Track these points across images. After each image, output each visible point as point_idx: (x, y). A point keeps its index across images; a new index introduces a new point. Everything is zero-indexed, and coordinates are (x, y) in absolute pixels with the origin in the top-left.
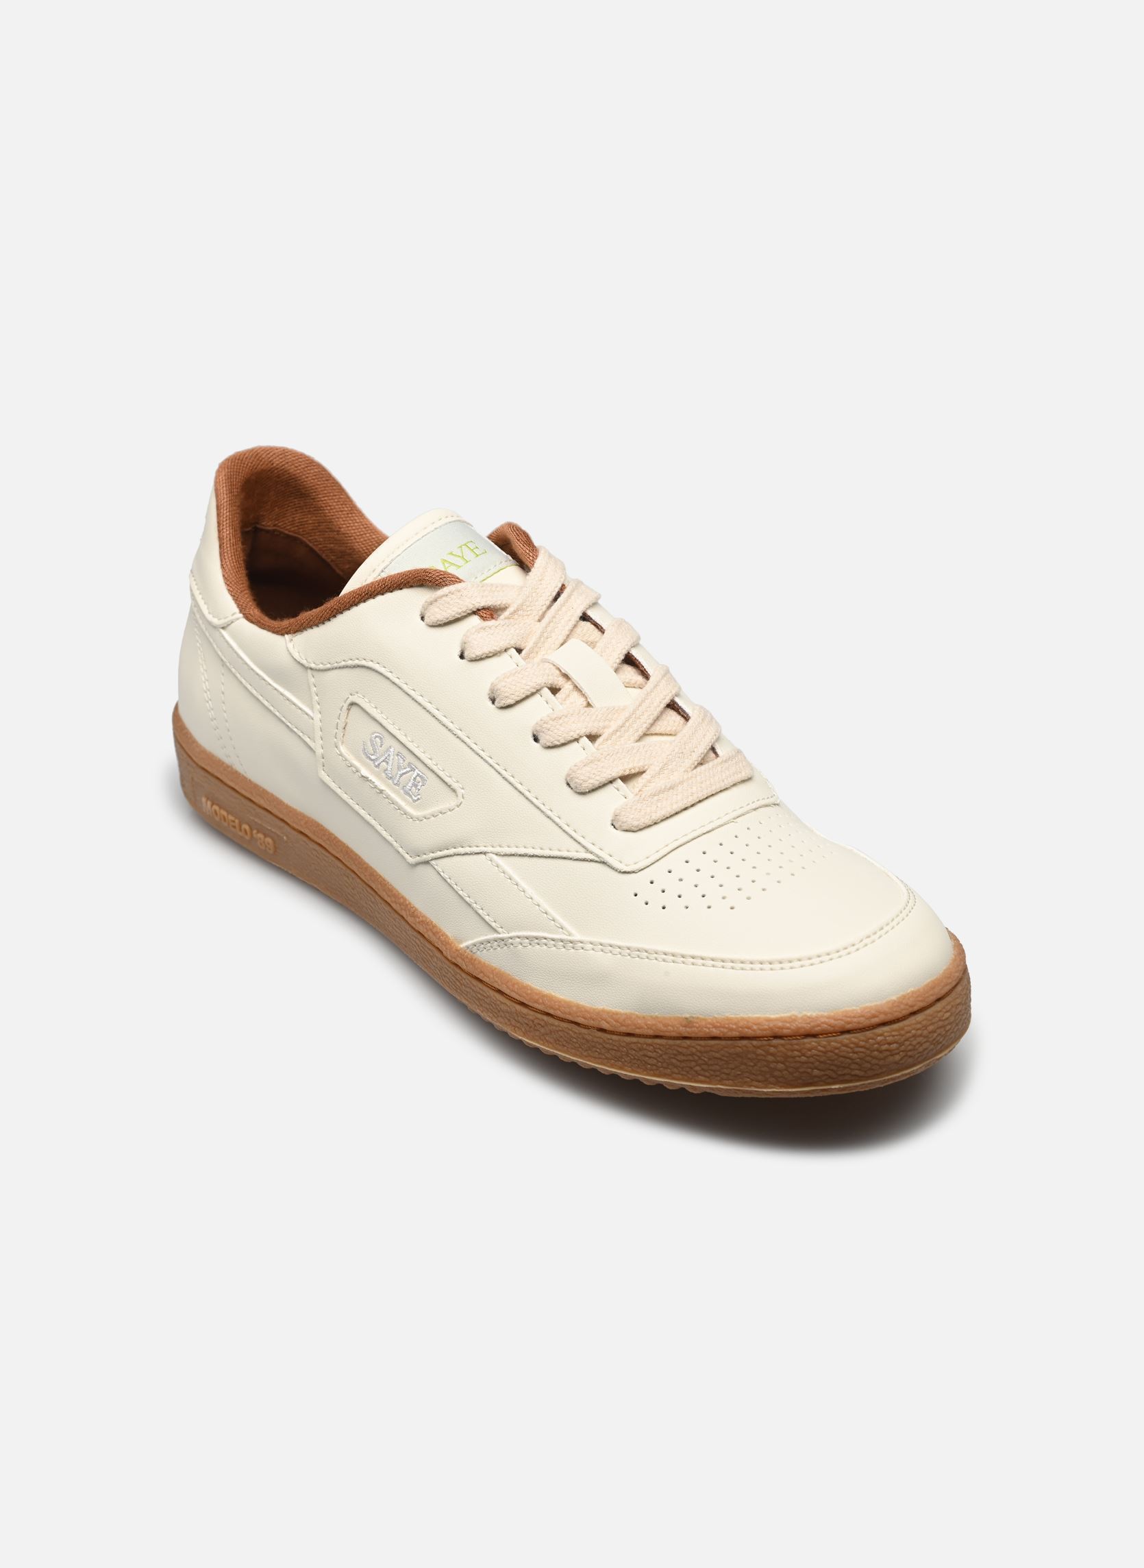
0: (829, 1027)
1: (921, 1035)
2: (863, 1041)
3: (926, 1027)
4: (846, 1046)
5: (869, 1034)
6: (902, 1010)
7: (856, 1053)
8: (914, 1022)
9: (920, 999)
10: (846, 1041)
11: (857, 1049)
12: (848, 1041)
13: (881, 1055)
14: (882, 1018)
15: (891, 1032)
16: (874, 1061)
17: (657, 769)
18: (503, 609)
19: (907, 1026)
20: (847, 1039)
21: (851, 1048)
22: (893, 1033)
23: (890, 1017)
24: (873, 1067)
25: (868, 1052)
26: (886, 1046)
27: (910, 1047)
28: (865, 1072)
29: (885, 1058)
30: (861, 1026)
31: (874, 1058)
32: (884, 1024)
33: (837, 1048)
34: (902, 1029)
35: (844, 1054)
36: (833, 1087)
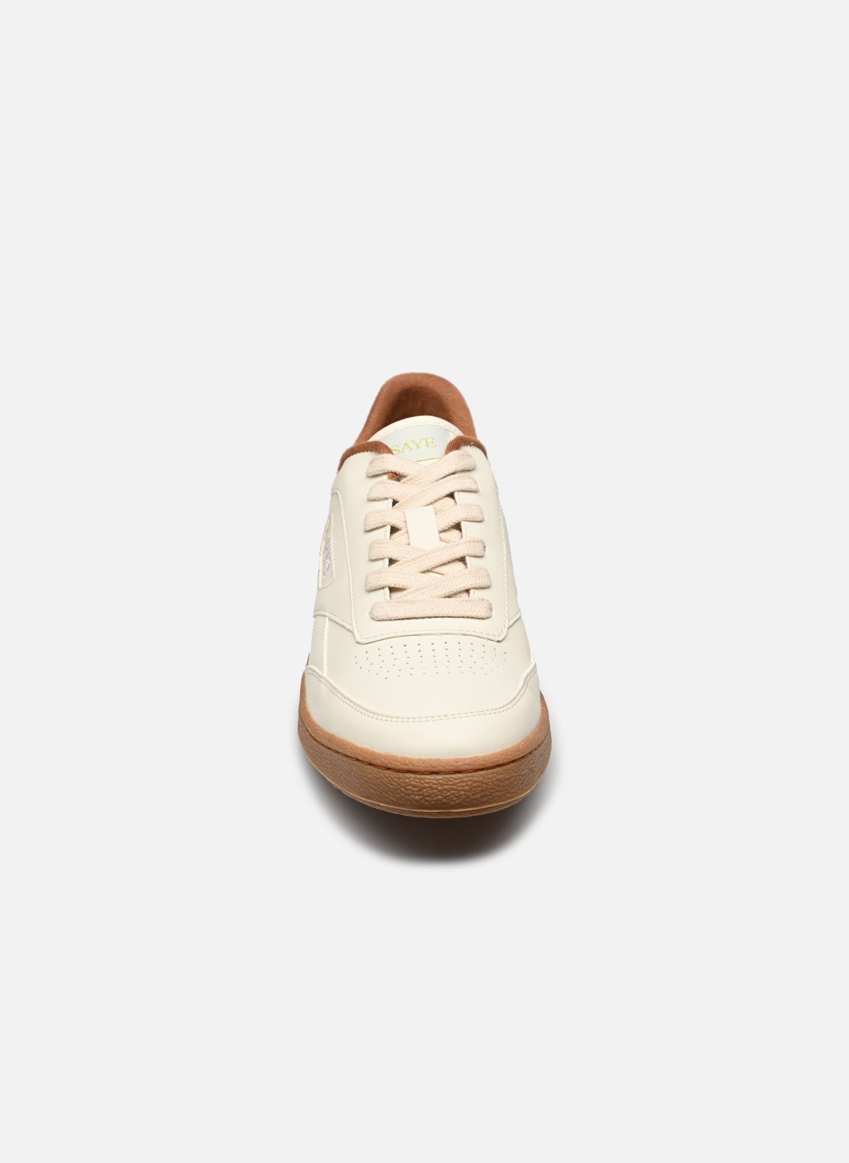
0: (380, 762)
1: (435, 789)
2: (397, 778)
3: (442, 785)
4: (387, 778)
5: (401, 775)
6: (426, 767)
7: (392, 785)
8: (433, 778)
9: (442, 765)
10: (387, 775)
11: (392, 782)
12: (388, 775)
13: (406, 791)
14: (411, 767)
15: (415, 779)
16: (402, 794)
17: (415, 589)
18: (404, 476)
19: (427, 779)
20: (388, 774)
21: (389, 780)
22: (416, 780)
23: (415, 768)
24: (401, 798)
25: (398, 786)
26: (411, 787)
27: (426, 794)
28: (397, 800)
29: (409, 795)
30: (396, 768)
31: (402, 792)
32: (409, 771)
33: (382, 778)
34: (423, 779)
35: (386, 783)
36: (381, 804)
